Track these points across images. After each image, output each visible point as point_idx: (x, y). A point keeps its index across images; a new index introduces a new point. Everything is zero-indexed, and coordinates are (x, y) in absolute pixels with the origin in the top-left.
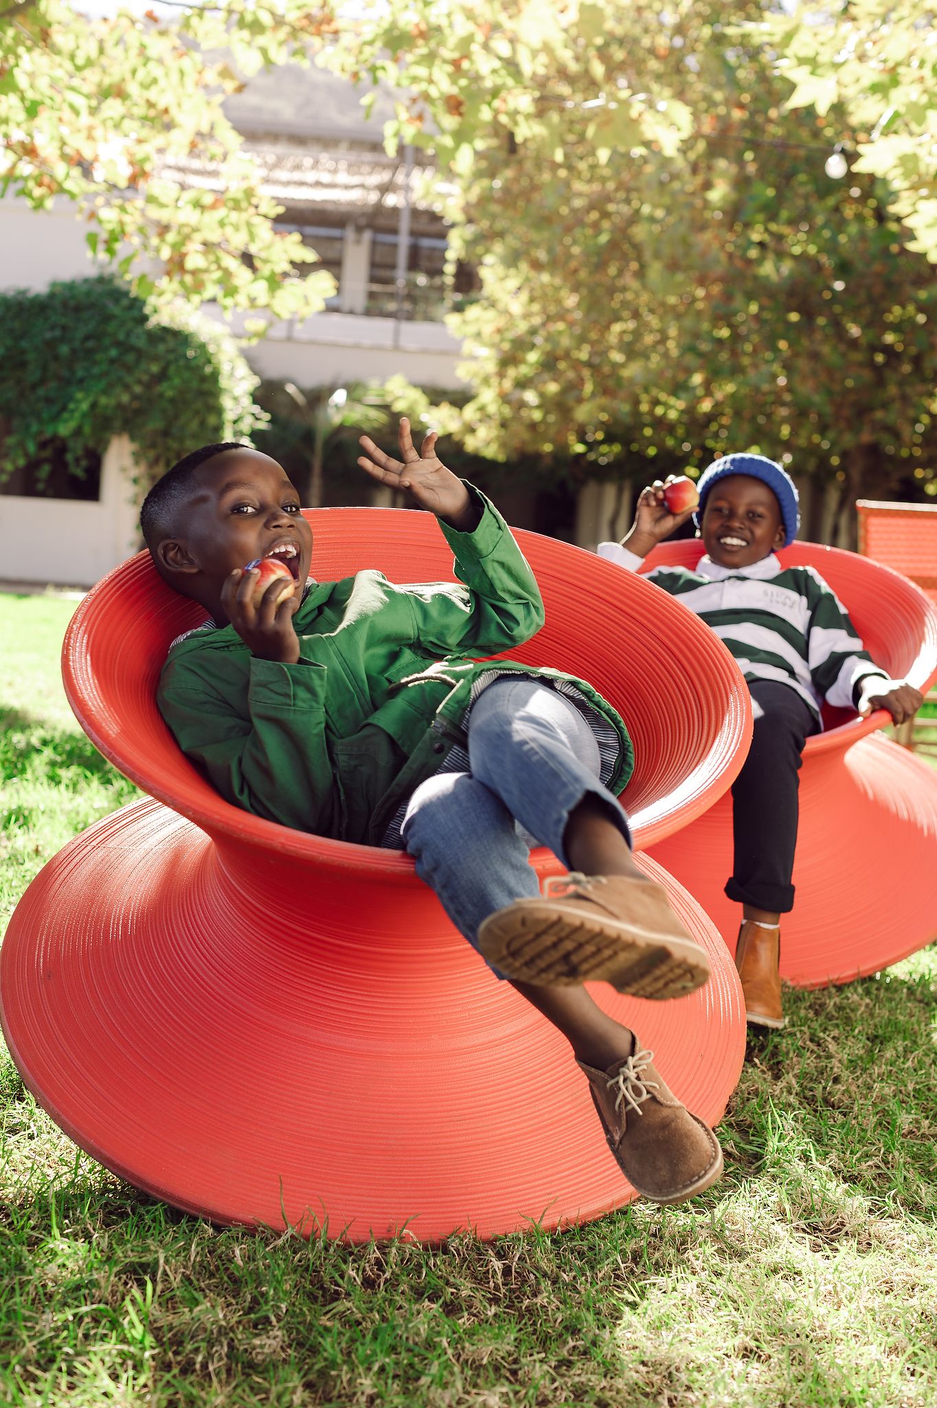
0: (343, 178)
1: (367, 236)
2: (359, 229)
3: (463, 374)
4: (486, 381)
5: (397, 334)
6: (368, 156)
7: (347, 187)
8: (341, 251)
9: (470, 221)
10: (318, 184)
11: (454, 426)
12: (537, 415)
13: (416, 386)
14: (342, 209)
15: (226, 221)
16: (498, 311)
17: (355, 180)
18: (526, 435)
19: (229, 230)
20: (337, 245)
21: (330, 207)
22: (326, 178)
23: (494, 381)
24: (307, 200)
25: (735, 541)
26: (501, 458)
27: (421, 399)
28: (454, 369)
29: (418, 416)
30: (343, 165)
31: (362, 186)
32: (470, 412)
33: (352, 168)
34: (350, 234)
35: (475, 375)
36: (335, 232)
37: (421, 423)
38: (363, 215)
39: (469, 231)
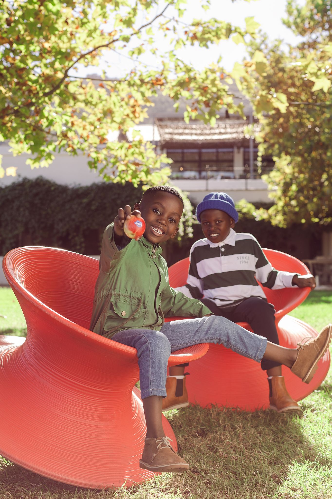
0: (229, 130)
1: (242, 150)
2: (239, 148)
3: (271, 197)
4: (280, 199)
5: (246, 184)
6: (237, 122)
7: (231, 133)
8: (233, 157)
9: (265, 141)
10: (221, 133)
11: (265, 216)
12: (297, 209)
13: (250, 203)
14: (231, 141)
15: (134, 152)
16: (281, 172)
17: (234, 130)
18: (293, 217)
19: (136, 156)
20: (231, 154)
21: (226, 141)
22: (223, 131)
23: (283, 198)
24: (218, 140)
25: (215, 235)
26: (285, 227)
27: (252, 207)
28: (267, 195)
29: (252, 214)
30: (228, 126)
31: (237, 132)
32: (272, 211)
33: (232, 126)
34: (236, 150)
35: (275, 196)
36: (230, 150)
37: (253, 216)
38: (239, 142)
39: (265, 146)
